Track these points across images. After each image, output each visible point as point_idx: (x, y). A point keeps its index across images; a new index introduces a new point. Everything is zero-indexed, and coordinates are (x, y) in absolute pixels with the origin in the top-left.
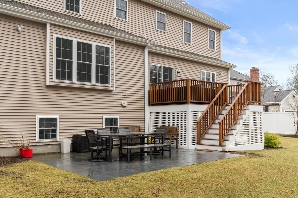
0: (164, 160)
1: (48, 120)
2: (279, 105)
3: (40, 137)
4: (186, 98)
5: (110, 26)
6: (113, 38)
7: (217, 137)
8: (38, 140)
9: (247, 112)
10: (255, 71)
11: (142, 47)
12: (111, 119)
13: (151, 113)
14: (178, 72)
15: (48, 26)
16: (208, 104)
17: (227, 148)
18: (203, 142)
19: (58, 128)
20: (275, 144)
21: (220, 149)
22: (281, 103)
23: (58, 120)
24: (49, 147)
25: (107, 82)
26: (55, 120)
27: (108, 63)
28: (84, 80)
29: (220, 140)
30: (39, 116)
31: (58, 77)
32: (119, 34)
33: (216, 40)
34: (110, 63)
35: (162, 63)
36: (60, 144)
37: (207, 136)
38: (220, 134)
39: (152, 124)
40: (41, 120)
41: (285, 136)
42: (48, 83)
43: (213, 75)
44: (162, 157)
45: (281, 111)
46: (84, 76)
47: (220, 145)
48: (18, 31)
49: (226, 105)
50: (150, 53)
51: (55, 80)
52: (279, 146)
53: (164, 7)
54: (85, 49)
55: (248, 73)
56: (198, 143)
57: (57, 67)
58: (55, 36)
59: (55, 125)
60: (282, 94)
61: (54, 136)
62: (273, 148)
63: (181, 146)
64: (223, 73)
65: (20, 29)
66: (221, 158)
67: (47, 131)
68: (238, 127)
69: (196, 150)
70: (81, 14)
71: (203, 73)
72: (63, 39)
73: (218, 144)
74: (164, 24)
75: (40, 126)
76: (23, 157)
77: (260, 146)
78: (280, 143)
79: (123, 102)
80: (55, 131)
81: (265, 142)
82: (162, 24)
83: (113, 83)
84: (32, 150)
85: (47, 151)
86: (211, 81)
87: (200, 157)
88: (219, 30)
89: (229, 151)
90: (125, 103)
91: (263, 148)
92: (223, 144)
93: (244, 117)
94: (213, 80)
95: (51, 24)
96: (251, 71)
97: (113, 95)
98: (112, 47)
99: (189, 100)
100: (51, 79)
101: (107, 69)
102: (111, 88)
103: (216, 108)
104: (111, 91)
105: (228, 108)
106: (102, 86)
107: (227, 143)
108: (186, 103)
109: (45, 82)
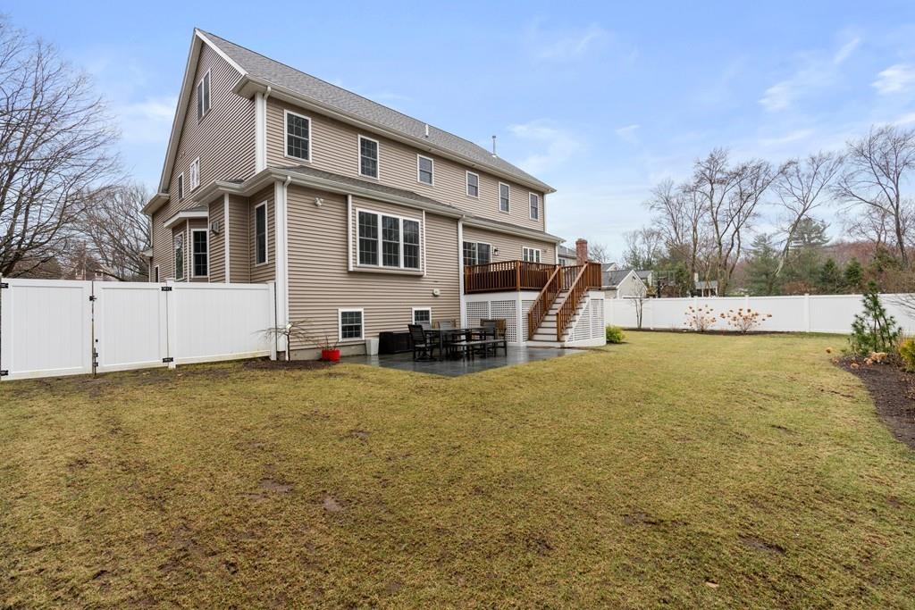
0: (497, 358)
1: (351, 314)
2: (615, 289)
3: (344, 336)
4: (514, 283)
5: (412, 193)
6: (422, 210)
7: (555, 331)
8: (341, 340)
9: (587, 299)
10: (582, 244)
11: (455, 220)
12: (422, 312)
13: (468, 304)
14: (496, 250)
15: (350, 198)
16: (540, 290)
17: (567, 344)
18: (536, 337)
19: (363, 325)
20: (619, 339)
21: (558, 345)
22: (618, 287)
23: (363, 314)
24: (353, 347)
25: (416, 265)
26: (359, 314)
27: (417, 242)
28: (390, 264)
29: (558, 335)
30: (341, 310)
31: (362, 261)
32: (429, 204)
33: (539, 207)
34: (420, 242)
35: (476, 240)
36: (365, 344)
37: (540, 331)
38: (557, 328)
39: (470, 316)
40: (344, 314)
41: (625, 330)
42: (351, 269)
43: (537, 252)
44: (495, 355)
45: (618, 298)
46: (391, 259)
47: (559, 340)
48: (317, 205)
49: (561, 292)
50: (464, 226)
51: (358, 264)
52: (622, 341)
53: (476, 166)
54: (391, 225)
55: (574, 246)
56: (530, 339)
57: (361, 248)
58: (358, 210)
59: (359, 321)
60: (619, 275)
61: (358, 335)
62: (616, 343)
63: (510, 344)
64: (549, 250)
65: (319, 203)
66: (560, 355)
67: (350, 328)
68: (577, 318)
69: (528, 347)
70: (379, 179)
71: (525, 250)
72: (367, 213)
73: (556, 339)
74: (476, 188)
75: (343, 322)
76: (329, 360)
77: (602, 341)
78: (624, 337)
79: (435, 290)
80: (358, 328)
81: (607, 338)
82: (474, 189)
83: (423, 267)
84: (338, 351)
85: (351, 353)
86: (535, 261)
87: (532, 355)
88: (542, 194)
89: (569, 348)
90: (437, 291)
91: (605, 343)
92: (562, 339)
93: (584, 305)
94: (538, 259)
95: (353, 196)
96: (577, 243)
97: (423, 282)
98: (421, 221)
99: (519, 286)
100: (354, 263)
101: (416, 248)
102: (421, 273)
103: (549, 296)
104: (421, 276)
105: (566, 295)
106: (411, 271)
107: (566, 338)
108: (515, 290)
109: (348, 267)
